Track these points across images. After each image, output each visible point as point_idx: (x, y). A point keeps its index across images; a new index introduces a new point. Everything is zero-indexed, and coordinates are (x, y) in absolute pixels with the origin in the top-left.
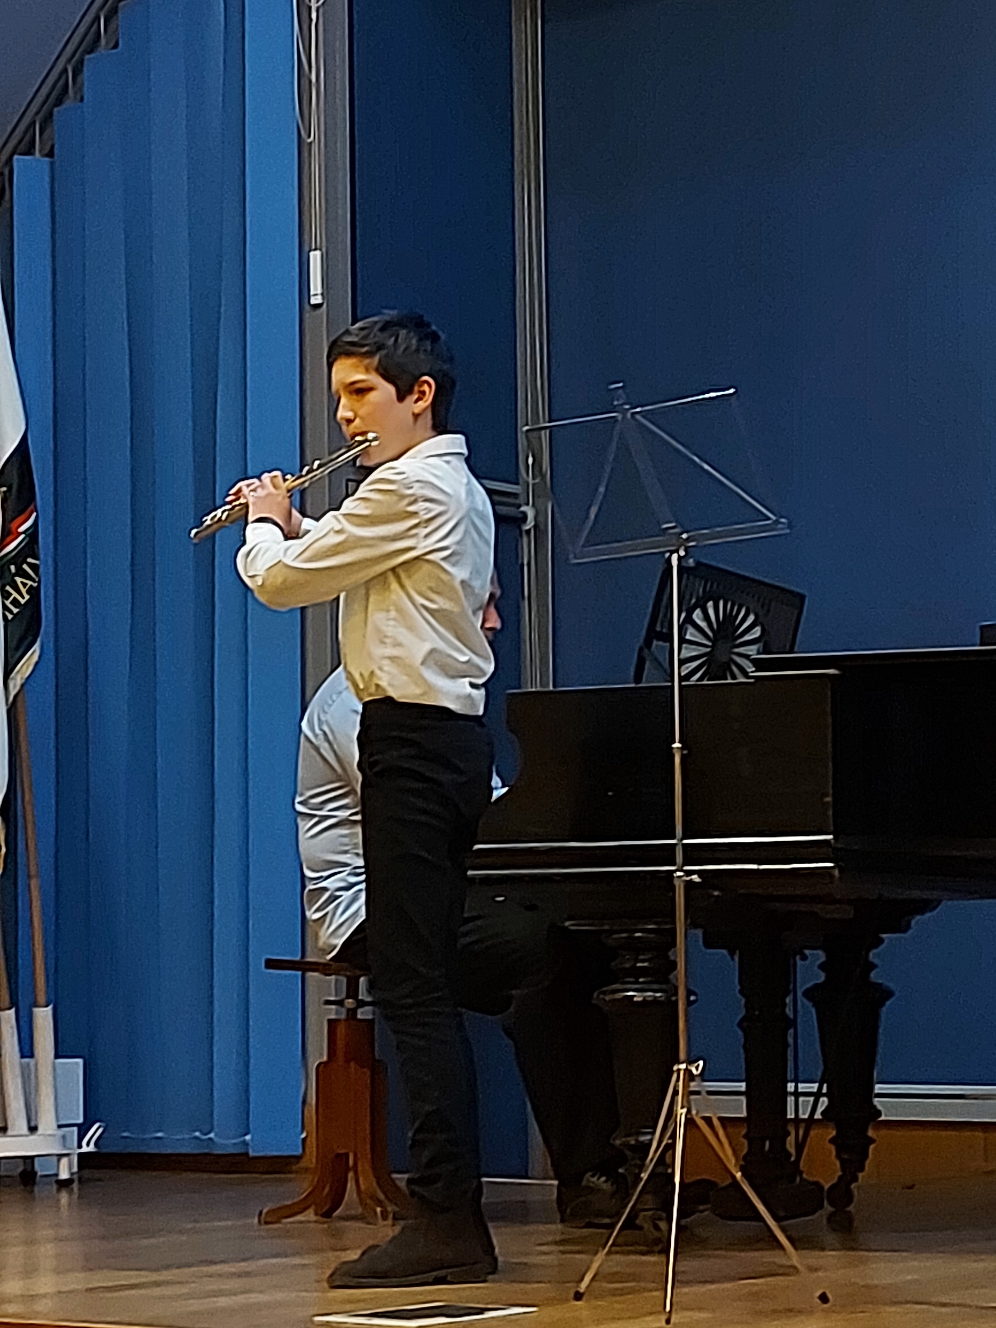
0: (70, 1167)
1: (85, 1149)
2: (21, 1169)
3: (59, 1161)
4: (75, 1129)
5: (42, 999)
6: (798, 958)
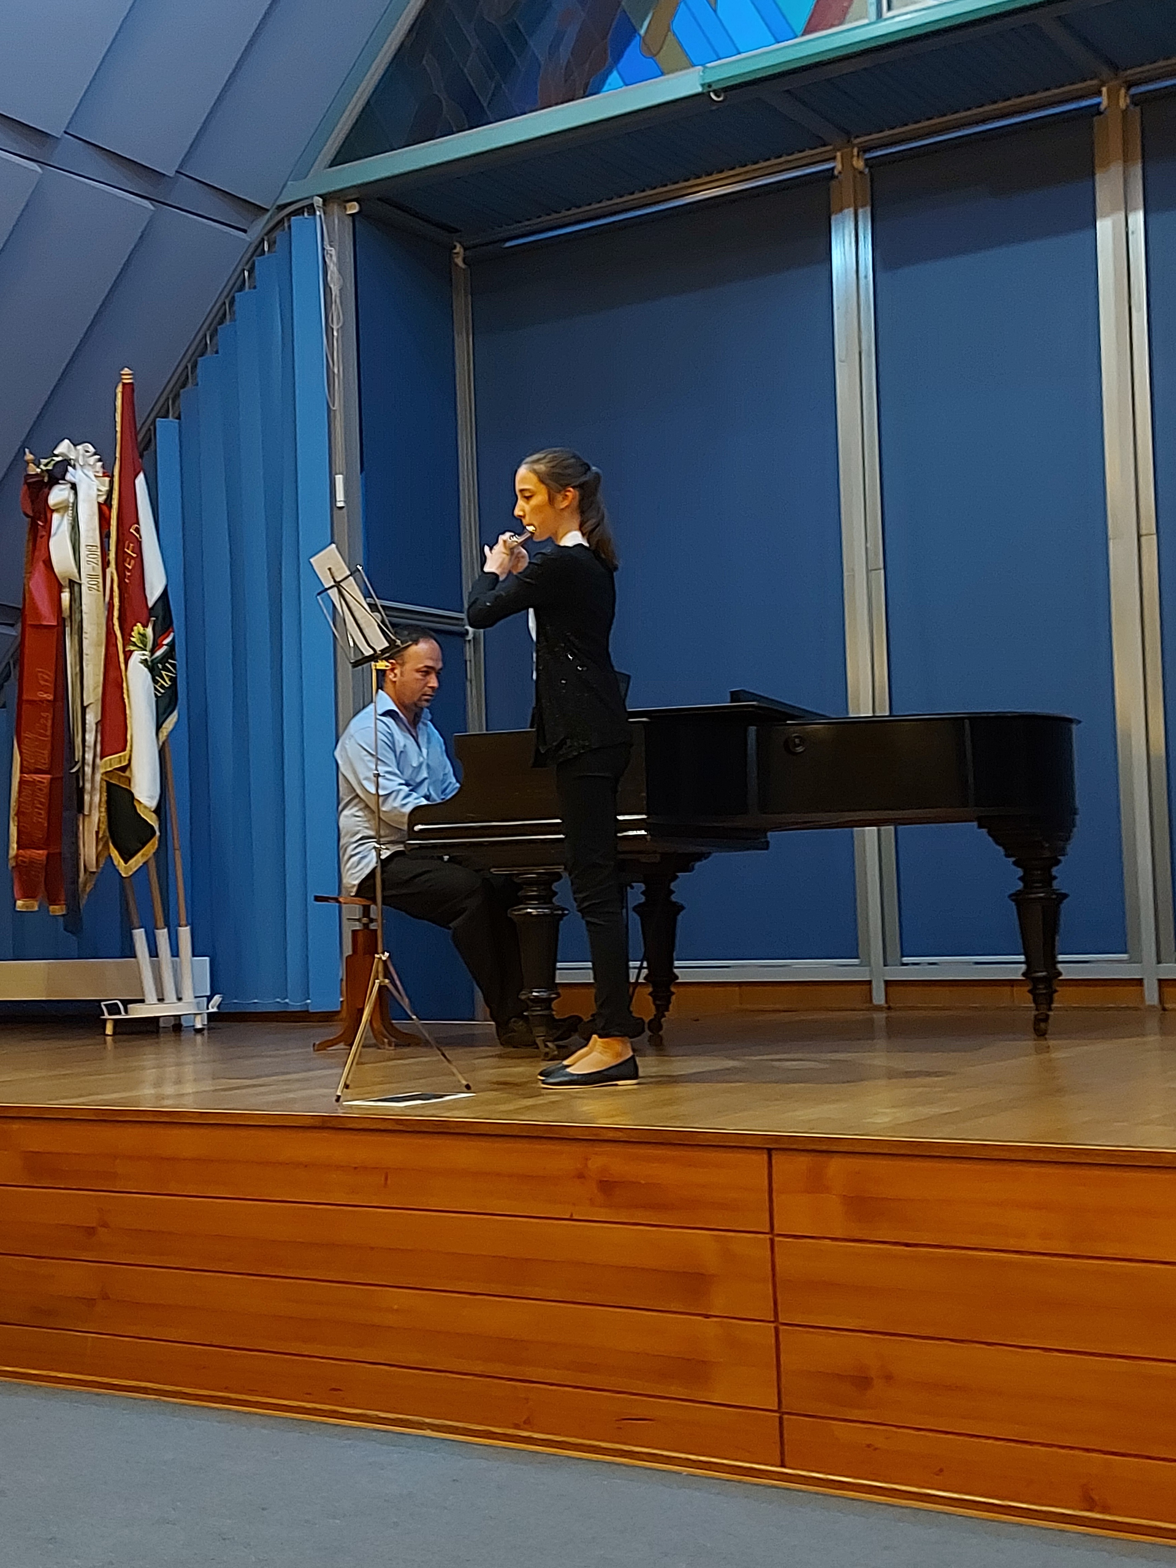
0: (202, 1020)
1: (211, 1010)
2: (173, 1023)
3: (195, 1018)
4: (205, 999)
5: (183, 922)
6: (629, 888)
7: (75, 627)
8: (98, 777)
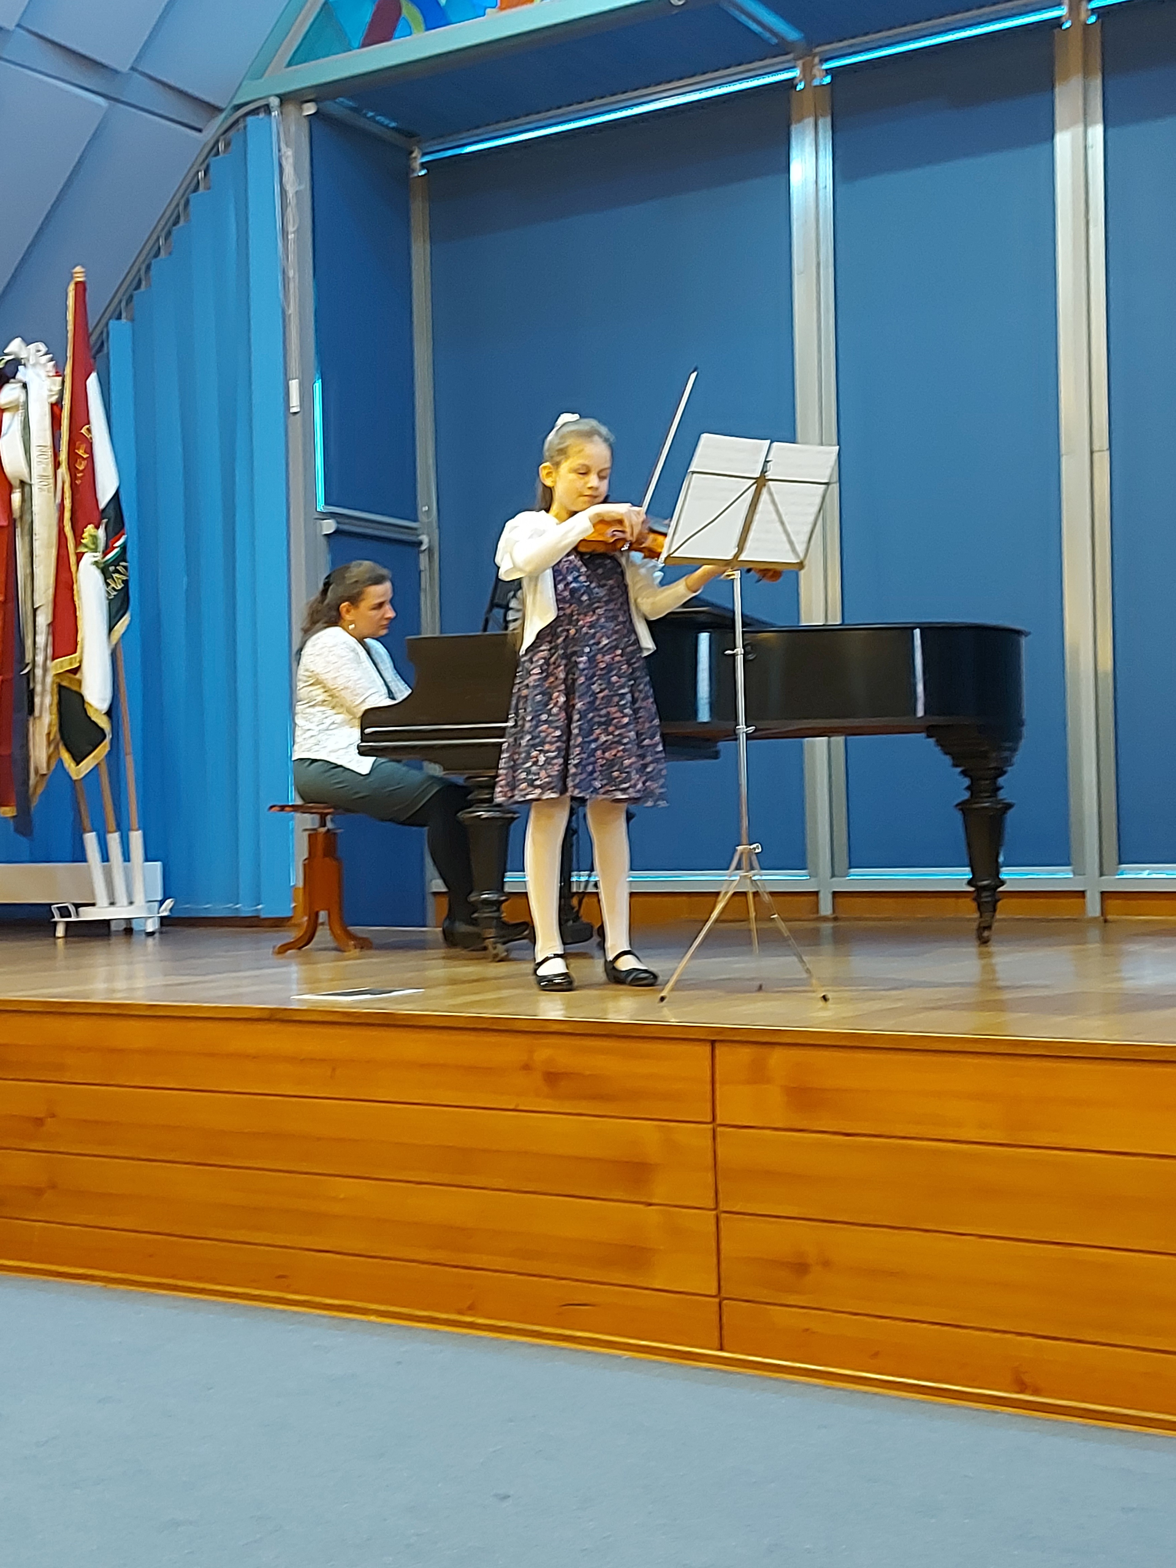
1: (163, 914)
2: (124, 926)
3: (146, 921)
4: (157, 903)
5: (135, 826)
7: (27, 527)
8: (49, 679)
